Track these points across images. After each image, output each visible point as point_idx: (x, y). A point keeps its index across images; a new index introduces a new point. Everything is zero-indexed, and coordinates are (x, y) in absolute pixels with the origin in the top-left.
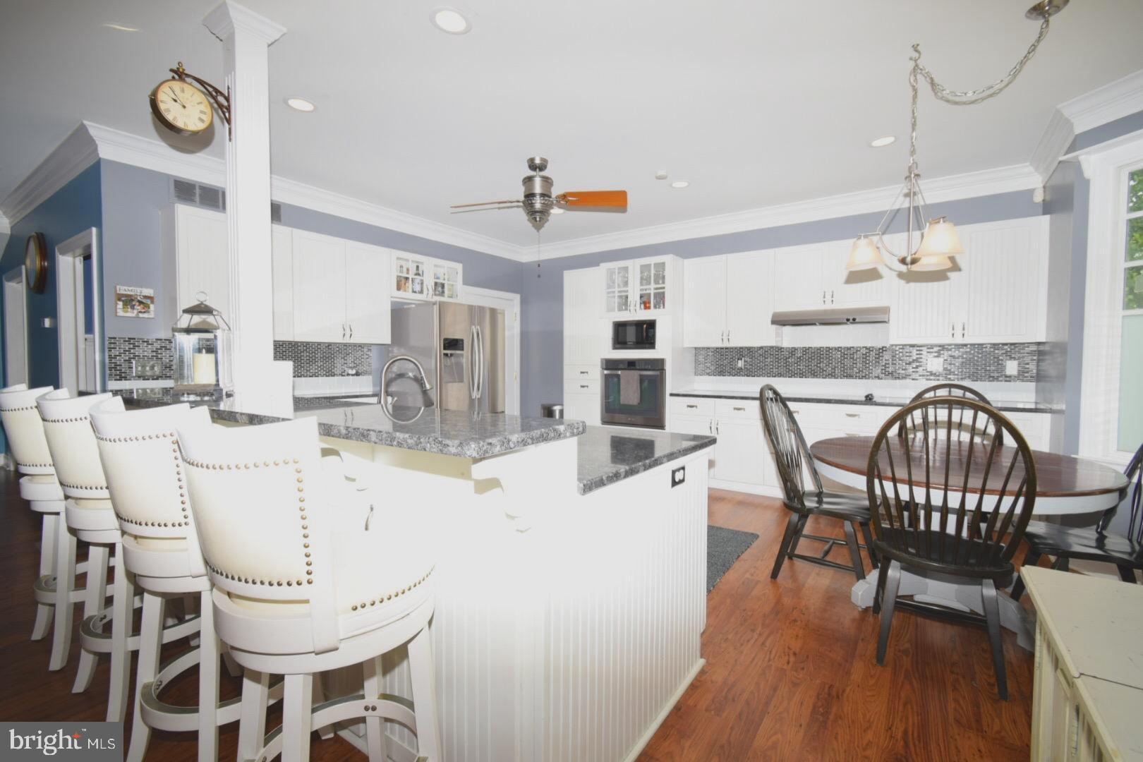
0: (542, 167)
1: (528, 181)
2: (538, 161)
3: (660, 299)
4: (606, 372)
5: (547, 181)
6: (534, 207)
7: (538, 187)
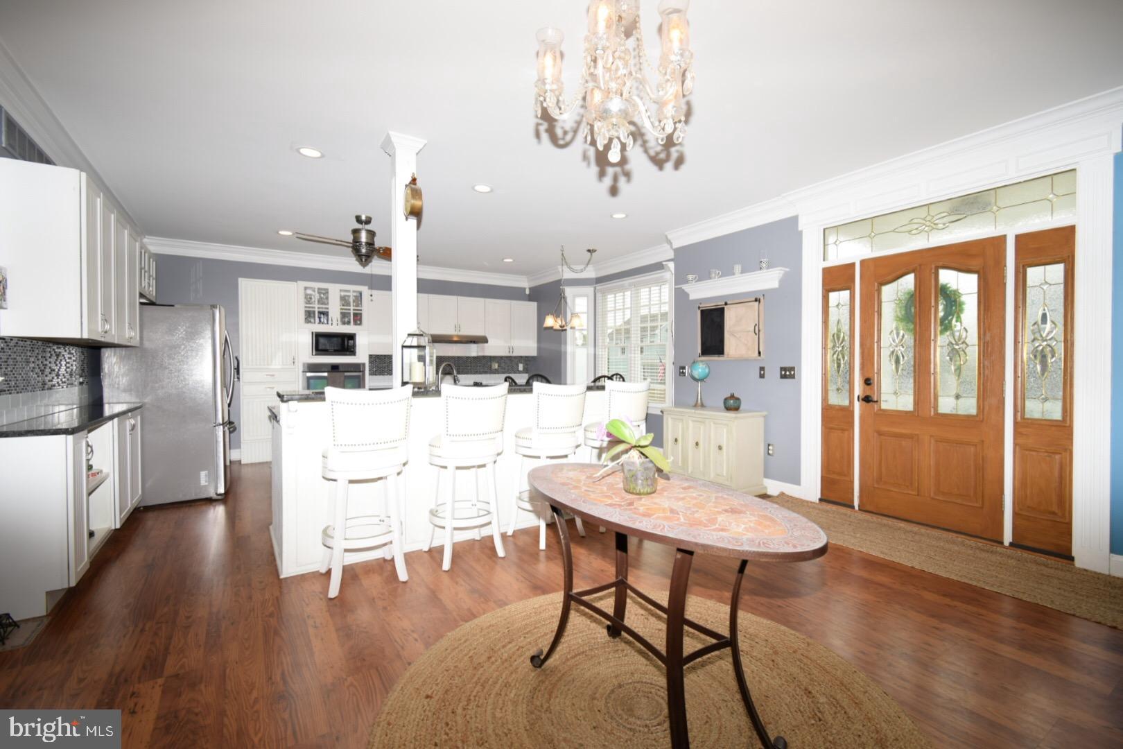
0: (368, 221)
1: (356, 232)
2: (363, 218)
3: (358, 319)
4: (309, 374)
5: (372, 234)
6: (361, 252)
7: (364, 237)
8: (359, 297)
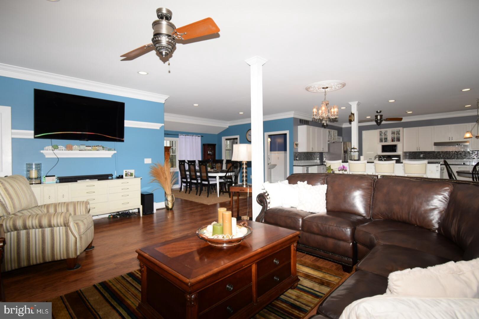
0: (380, 112)
1: (376, 116)
3: (398, 140)
6: (378, 122)
7: (379, 117)
8: (398, 133)
